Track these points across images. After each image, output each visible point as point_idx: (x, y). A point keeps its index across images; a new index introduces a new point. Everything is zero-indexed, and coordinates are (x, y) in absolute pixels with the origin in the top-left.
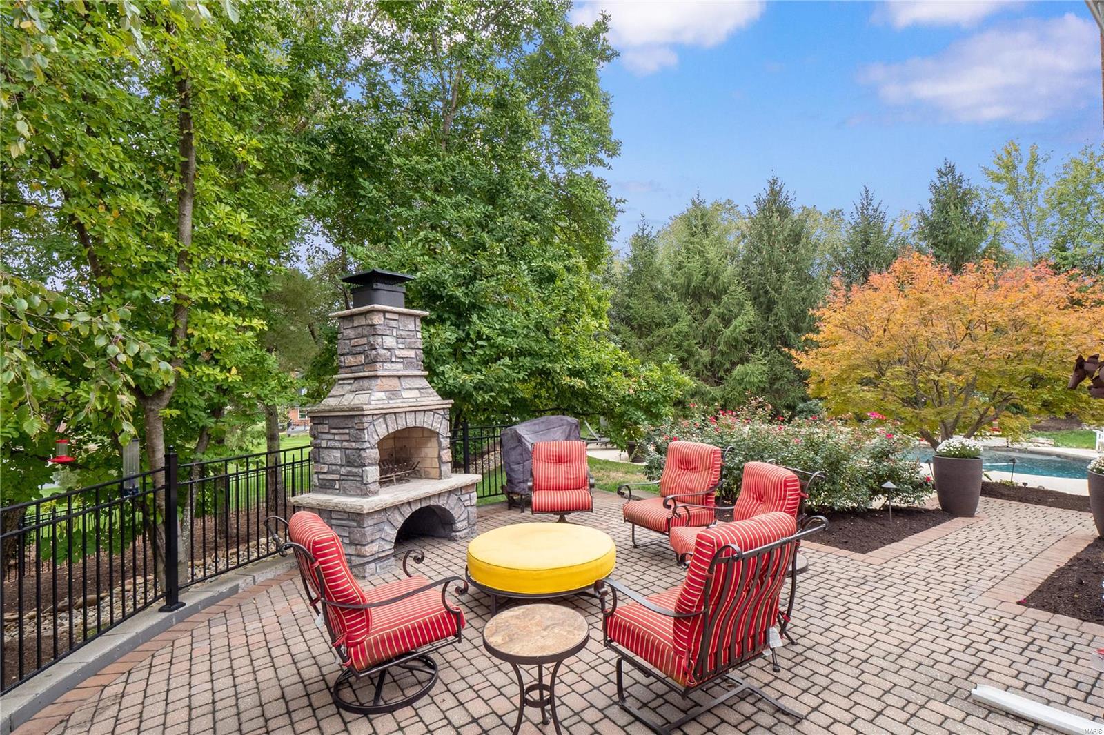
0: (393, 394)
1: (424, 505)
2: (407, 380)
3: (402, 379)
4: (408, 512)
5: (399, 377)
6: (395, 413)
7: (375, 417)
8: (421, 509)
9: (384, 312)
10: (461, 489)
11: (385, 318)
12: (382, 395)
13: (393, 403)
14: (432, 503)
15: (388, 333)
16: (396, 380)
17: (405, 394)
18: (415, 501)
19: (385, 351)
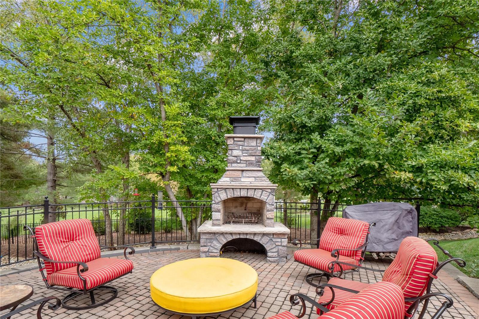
0: (235, 179)
1: (242, 237)
2: (247, 172)
3: (244, 172)
4: (230, 238)
5: (243, 171)
6: (233, 189)
7: (219, 190)
8: (239, 238)
9: (233, 138)
10: (273, 234)
11: (234, 141)
12: (228, 179)
13: (233, 183)
14: (248, 237)
15: (236, 148)
16: (240, 172)
17: (243, 180)
18: (235, 234)
19: (233, 158)
